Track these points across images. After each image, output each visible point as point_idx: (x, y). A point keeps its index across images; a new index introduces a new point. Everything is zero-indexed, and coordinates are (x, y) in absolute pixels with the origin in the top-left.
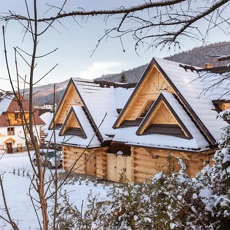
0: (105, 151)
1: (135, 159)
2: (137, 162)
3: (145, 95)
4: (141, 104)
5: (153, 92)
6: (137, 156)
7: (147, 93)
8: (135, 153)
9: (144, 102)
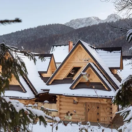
0: (34, 101)
1: (60, 105)
2: (61, 107)
3: (70, 63)
4: (67, 69)
5: (77, 62)
6: (62, 103)
7: (73, 62)
8: (60, 101)
9: (70, 67)
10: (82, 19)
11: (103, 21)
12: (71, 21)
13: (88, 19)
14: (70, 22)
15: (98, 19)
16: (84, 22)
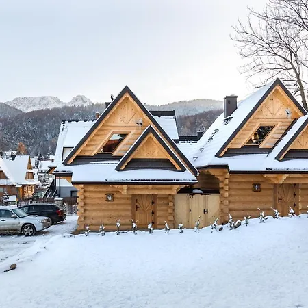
6: (232, 192)
7: (259, 116)
10: (34, 98)
11: (65, 103)
12: (16, 99)
13: (43, 98)
14: (14, 100)
15: (58, 101)
16: (37, 102)
